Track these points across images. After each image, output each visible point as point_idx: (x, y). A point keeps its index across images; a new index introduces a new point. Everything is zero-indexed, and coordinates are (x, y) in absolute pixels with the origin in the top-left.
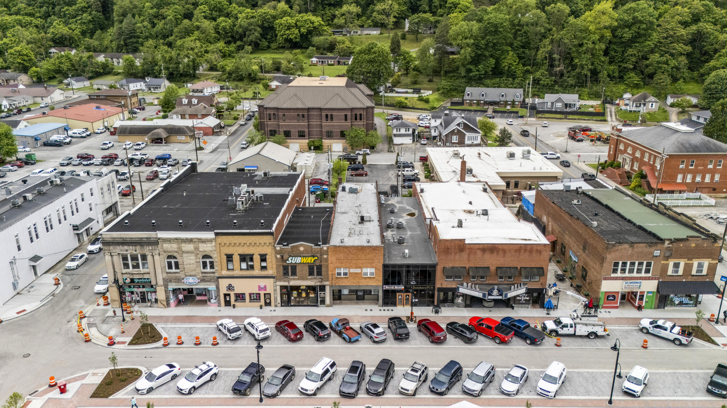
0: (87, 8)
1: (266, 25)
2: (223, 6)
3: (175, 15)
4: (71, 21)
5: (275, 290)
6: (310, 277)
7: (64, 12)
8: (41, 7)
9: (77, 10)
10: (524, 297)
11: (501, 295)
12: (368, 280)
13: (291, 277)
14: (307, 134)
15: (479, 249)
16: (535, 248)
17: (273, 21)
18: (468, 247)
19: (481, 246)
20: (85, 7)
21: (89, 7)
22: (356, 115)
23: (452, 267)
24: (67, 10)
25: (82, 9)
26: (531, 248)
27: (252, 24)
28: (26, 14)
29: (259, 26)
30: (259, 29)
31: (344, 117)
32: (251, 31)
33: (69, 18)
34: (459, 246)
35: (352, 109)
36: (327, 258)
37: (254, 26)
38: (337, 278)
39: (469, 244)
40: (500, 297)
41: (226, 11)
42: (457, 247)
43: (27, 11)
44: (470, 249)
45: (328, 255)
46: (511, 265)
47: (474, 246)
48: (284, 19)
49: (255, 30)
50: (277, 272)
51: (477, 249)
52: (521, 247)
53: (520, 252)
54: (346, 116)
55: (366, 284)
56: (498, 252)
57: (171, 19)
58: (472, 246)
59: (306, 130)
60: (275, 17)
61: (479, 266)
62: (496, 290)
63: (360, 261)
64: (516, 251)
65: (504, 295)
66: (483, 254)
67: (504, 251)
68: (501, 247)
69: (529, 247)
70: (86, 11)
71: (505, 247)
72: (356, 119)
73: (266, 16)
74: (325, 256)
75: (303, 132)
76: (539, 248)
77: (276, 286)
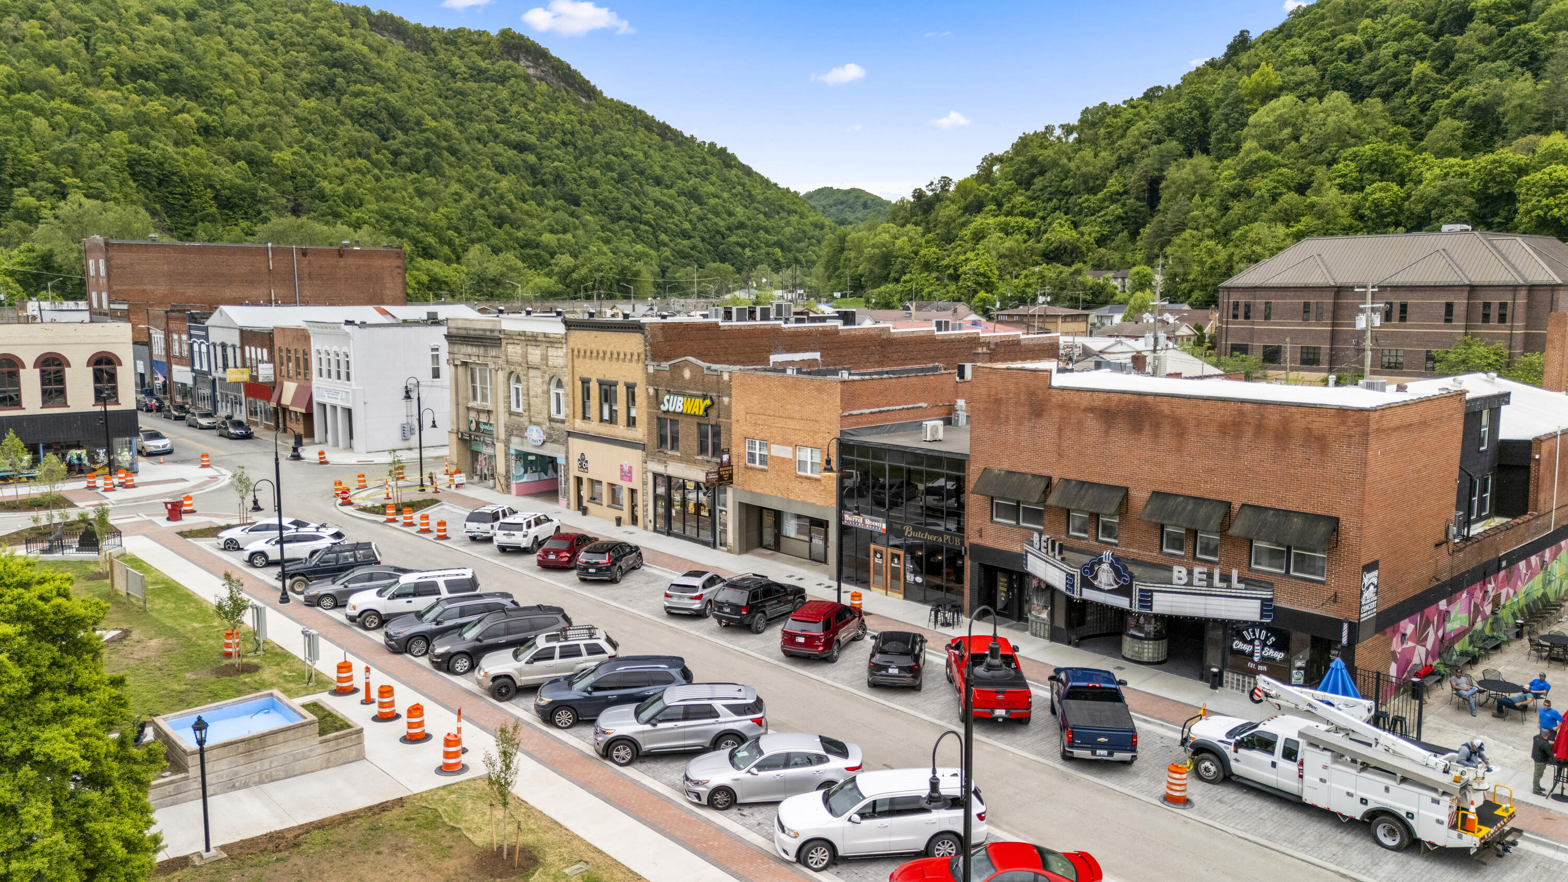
0: (1121, 195)
1: (1493, 190)
2: (1394, 159)
3: (1275, 188)
4: (1088, 219)
5: (645, 483)
6: (700, 458)
7: (1080, 204)
8: (1050, 200)
9: (1104, 200)
10: (1264, 644)
11: (1124, 590)
12: (806, 485)
13: (670, 453)
14: (1324, 357)
15: (1092, 409)
16: (1300, 423)
17: (1515, 180)
18: (1057, 399)
19: (1098, 401)
20: (1118, 193)
21: (1126, 192)
22: (1487, 306)
23: (1009, 473)
24: (1087, 200)
25: (1111, 197)
26: (1286, 423)
27: (1451, 191)
28: (1022, 214)
29: (1472, 194)
30: (1469, 200)
31: (1443, 311)
32: (1445, 206)
33: (1086, 216)
34: (1032, 394)
35: (1473, 289)
36: (730, 403)
37: (1457, 193)
38: (746, 467)
39: (1063, 389)
40: (1122, 602)
41: (1399, 171)
42: (1023, 397)
43: (1025, 208)
44: (1063, 406)
45: (730, 396)
46: (1204, 490)
47: (1076, 398)
48: (1547, 170)
49: (1458, 204)
50: (650, 433)
51: (1086, 410)
52: (1241, 413)
53: (1238, 436)
54: (1449, 307)
55: (802, 498)
56: (1156, 426)
57: (1262, 196)
58: (1068, 396)
59: (1325, 347)
60: (1521, 171)
61: (1095, 479)
62: (1105, 566)
63: (792, 424)
64: (1223, 429)
65: (1136, 595)
66: (1107, 432)
67: (1179, 427)
68: (1166, 408)
69: (1273, 419)
70: (1118, 201)
71: (1183, 411)
72: (1486, 318)
73: (1496, 168)
74: (726, 400)
75: (1316, 350)
76: (1318, 425)
77: (646, 472)
